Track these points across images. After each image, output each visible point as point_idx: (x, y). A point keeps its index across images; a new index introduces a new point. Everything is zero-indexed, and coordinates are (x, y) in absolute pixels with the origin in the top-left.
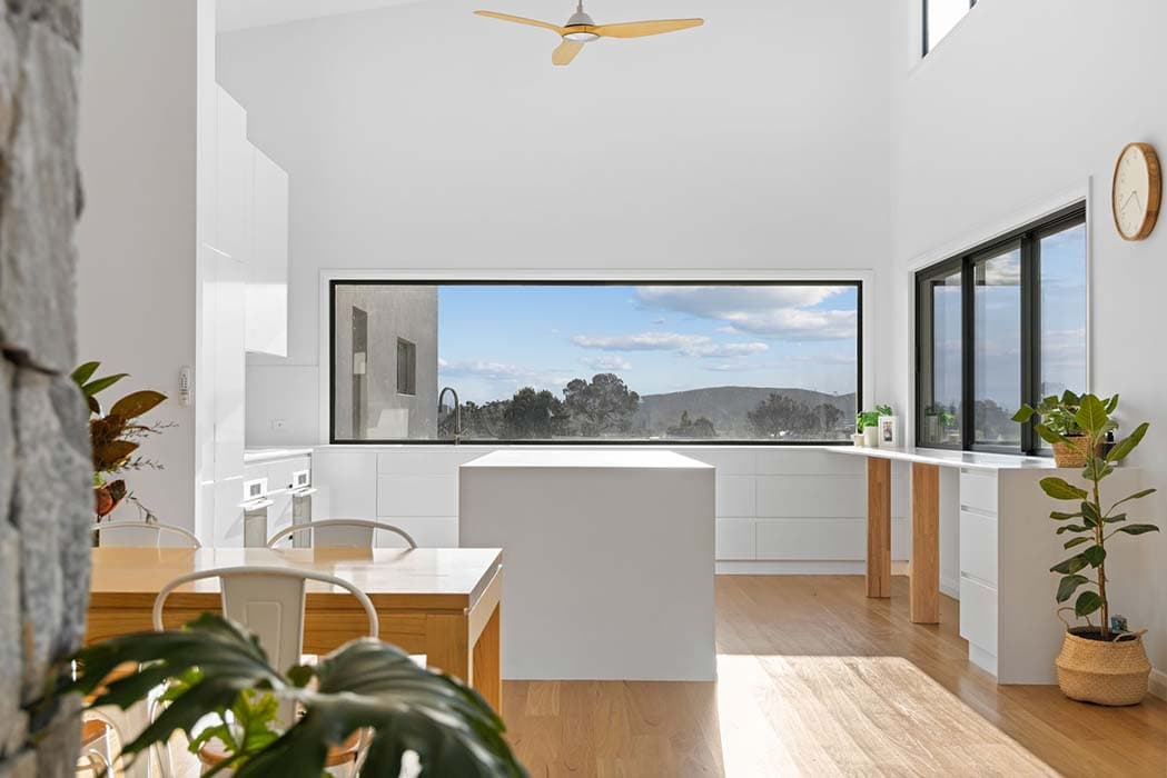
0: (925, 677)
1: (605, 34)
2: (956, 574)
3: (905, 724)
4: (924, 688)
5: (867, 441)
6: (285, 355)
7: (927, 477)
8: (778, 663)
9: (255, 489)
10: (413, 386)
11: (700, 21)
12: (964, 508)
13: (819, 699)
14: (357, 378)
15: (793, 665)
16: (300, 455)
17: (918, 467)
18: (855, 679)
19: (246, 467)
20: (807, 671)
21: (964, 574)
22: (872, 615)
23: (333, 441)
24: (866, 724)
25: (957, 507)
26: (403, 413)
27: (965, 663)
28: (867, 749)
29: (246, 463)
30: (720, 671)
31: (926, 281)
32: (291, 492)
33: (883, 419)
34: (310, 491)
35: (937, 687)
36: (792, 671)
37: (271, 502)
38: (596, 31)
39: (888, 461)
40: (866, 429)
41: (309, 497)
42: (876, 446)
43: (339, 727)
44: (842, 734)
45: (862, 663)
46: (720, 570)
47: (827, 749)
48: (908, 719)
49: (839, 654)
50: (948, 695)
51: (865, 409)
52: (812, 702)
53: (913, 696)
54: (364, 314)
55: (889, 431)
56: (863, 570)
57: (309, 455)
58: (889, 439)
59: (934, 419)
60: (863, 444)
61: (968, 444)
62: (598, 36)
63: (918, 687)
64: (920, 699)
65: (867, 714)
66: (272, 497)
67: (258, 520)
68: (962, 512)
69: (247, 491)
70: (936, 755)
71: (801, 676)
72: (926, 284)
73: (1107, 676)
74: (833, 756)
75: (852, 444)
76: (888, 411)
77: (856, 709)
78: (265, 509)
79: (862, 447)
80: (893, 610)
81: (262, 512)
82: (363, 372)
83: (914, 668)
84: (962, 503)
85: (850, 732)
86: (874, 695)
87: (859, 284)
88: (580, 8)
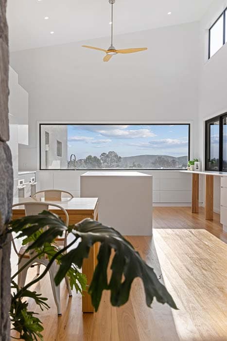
0: (211, 234)
1: (119, 52)
2: (219, 206)
3: (207, 247)
4: (211, 237)
5: (191, 169)
6: (28, 145)
7: (210, 179)
8: (169, 231)
9: (21, 182)
10: (61, 154)
11: (146, 49)
12: (222, 187)
13: (182, 240)
14: (46, 151)
15: (174, 231)
16: (32, 173)
17: (207, 176)
18: (191, 235)
19: (19, 176)
20: (178, 233)
21: (222, 206)
22: (193, 217)
23: (40, 169)
24: (196, 247)
25: (220, 187)
26: (59, 162)
27: (222, 231)
28: (198, 254)
29: (19, 175)
30: (153, 233)
31: (208, 123)
32: (30, 183)
33: (196, 163)
34: (36, 183)
35: (215, 237)
36: (174, 233)
37: (25, 186)
38: (117, 51)
39: (198, 174)
40: (191, 166)
41: (35, 185)
42: (194, 170)
43: (91, 241)
44: (190, 250)
45: (193, 230)
46: (154, 205)
47: (186, 254)
48: (208, 246)
49: (186, 228)
50: (218, 239)
51: (191, 160)
52: (180, 242)
53: (208, 239)
54: (48, 133)
55: (198, 166)
56: (191, 205)
57: (35, 173)
58: (198, 168)
59: (210, 163)
60: (190, 170)
61: (221, 170)
62: (117, 53)
63: (210, 237)
64: (210, 240)
65: (196, 244)
66: (25, 185)
67: (22, 191)
68: (221, 189)
69: (19, 183)
70: (217, 255)
71: (176, 234)
72: (208, 124)
74: (188, 256)
75: (187, 170)
76: (197, 161)
77: (193, 243)
78: (24, 188)
79: (190, 171)
80: (199, 216)
81: (23, 189)
82: (48, 150)
83: (208, 232)
84: (221, 185)
85: (192, 249)
86: (197, 239)
87: (189, 124)
88: (112, 45)
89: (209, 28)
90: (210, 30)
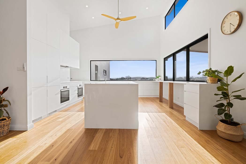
1: (122, 20)
6: (79, 68)
9: (65, 87)
16: (80, 82)
21: (185, 103)
23: (91, 80)
29: (61, 83)
32: (78, 87)
33: (159, 77)
34: (82, 87)
40: (157, 79)
42: (159, 81)
54: (97, 66)
68: (185, 92)
73: (236, 135)
76: (160, 76)
81: (68, 91)
84: (185, 90)
87: (156, 60)
88: (118, 17)
89: (165, 16)
90: (165, 17)
